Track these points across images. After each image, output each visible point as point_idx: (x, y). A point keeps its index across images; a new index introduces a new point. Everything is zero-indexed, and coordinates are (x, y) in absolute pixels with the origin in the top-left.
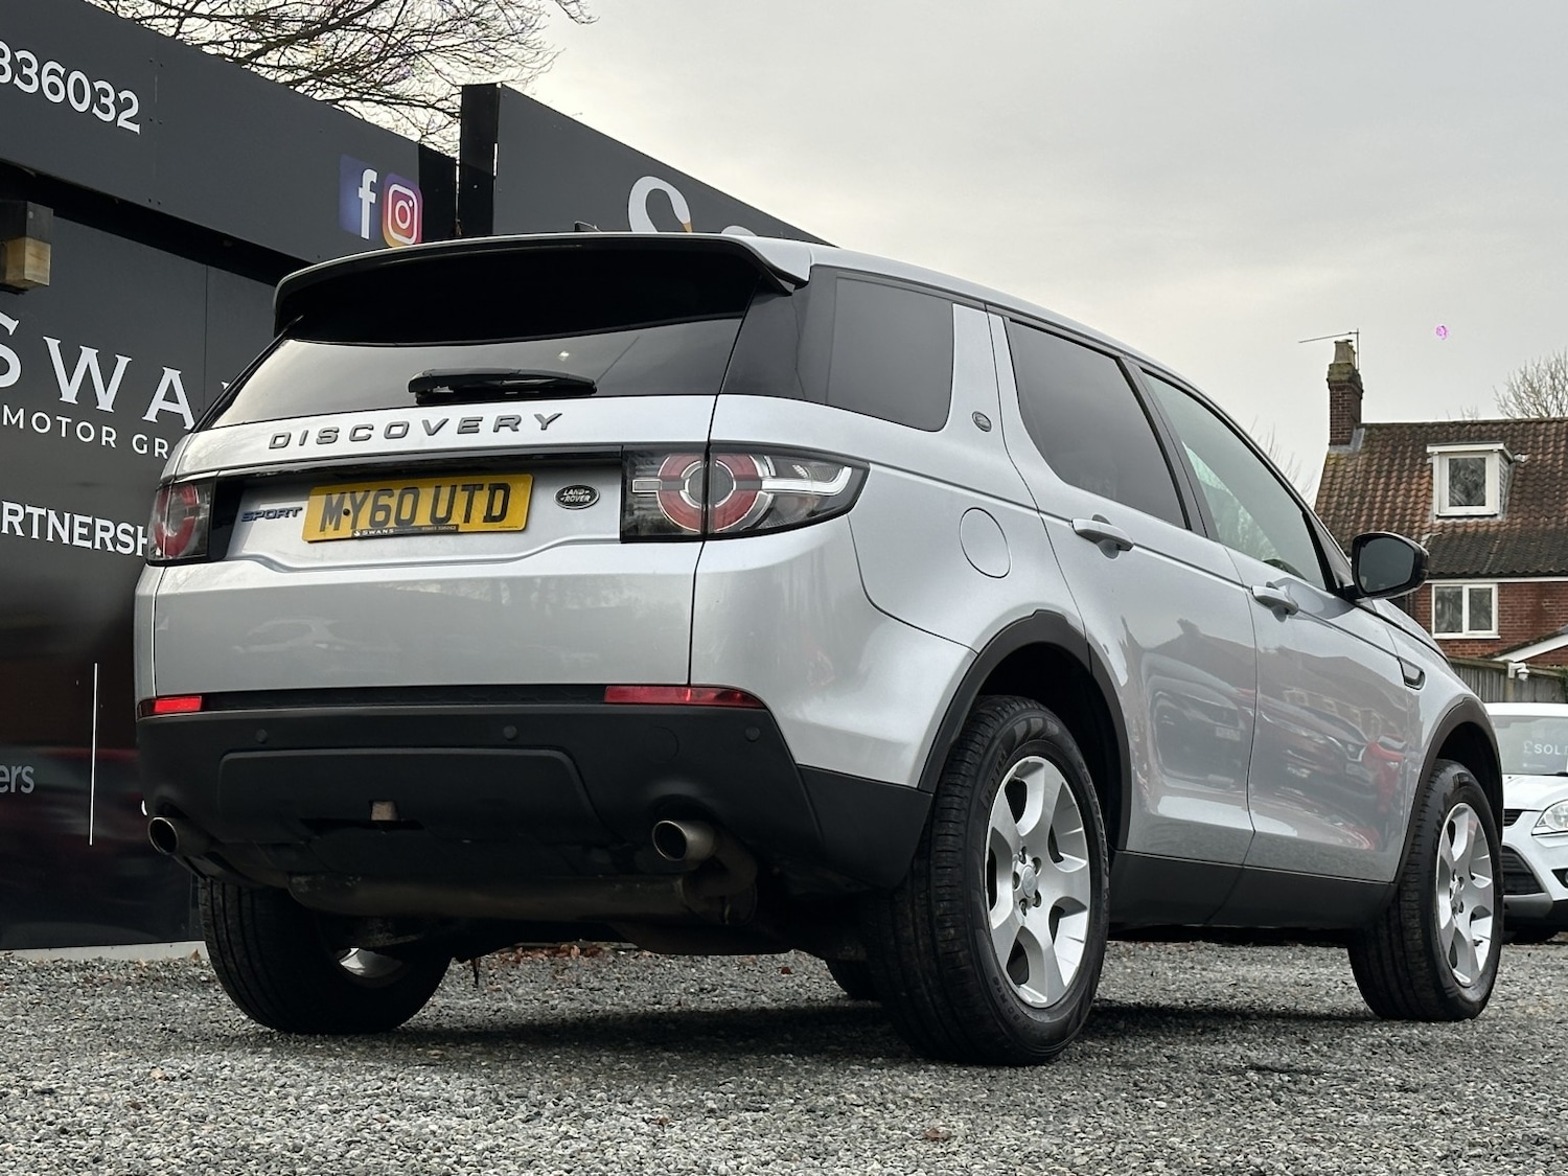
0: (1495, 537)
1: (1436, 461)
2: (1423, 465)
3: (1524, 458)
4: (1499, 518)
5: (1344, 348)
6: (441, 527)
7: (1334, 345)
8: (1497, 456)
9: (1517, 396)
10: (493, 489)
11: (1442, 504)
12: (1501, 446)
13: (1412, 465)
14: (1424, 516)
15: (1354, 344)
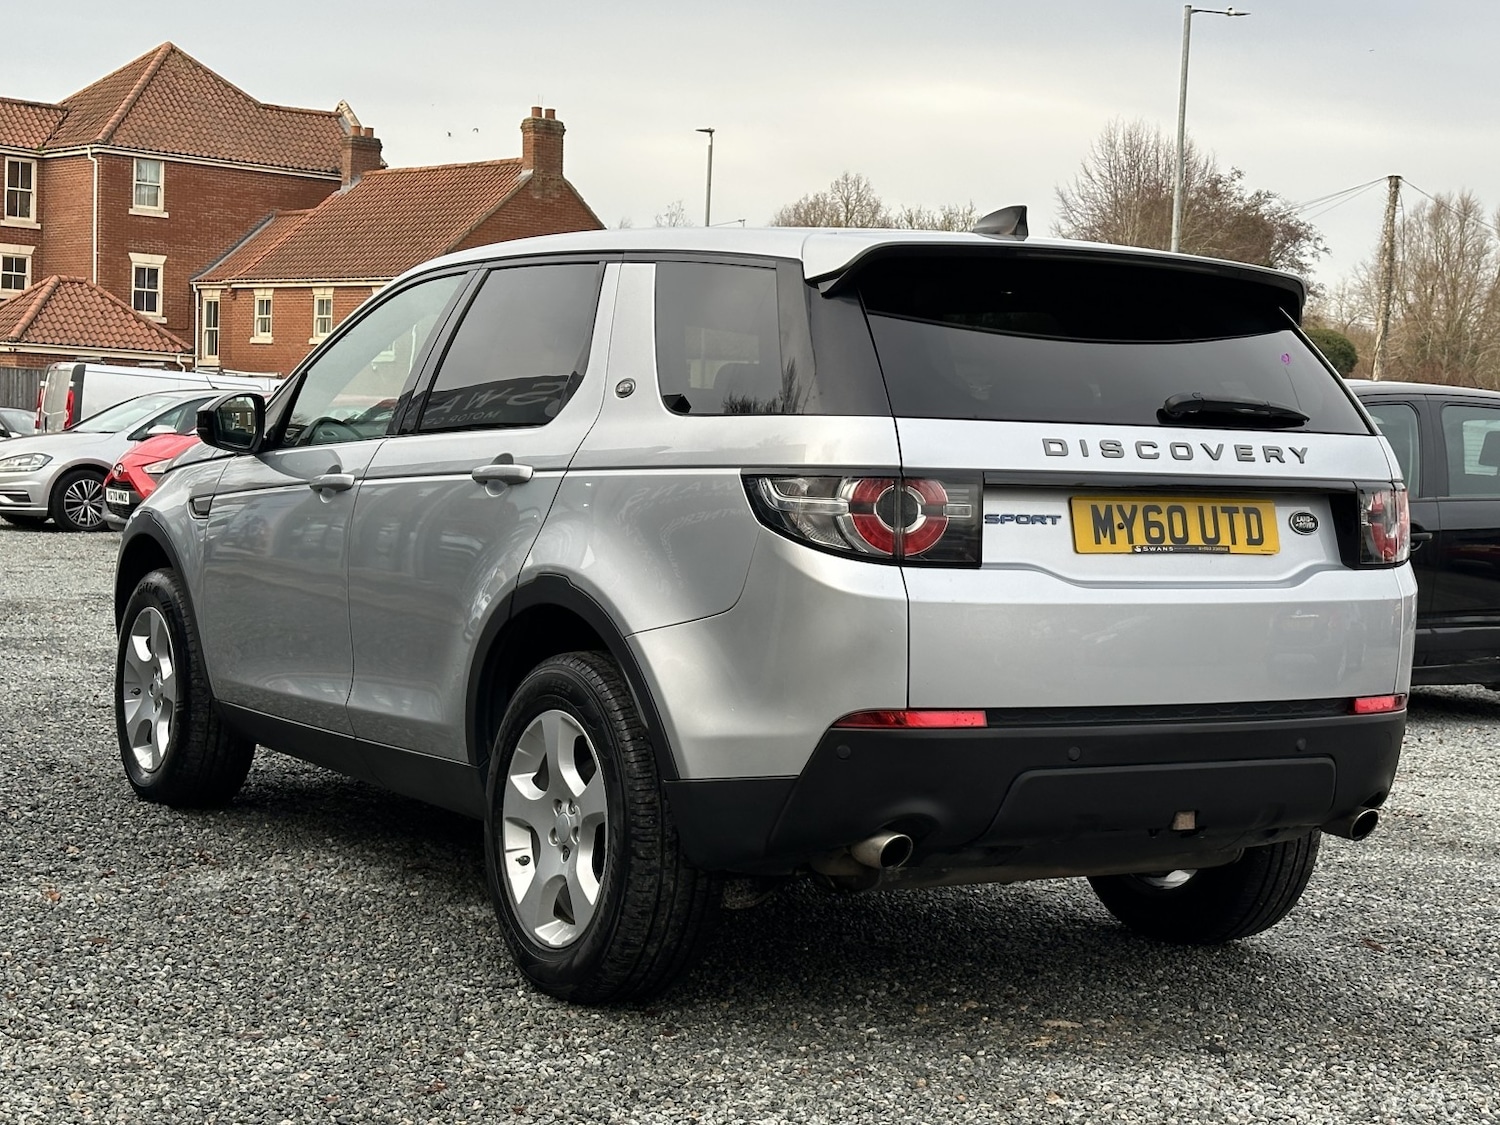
6: (1212, 546)
10: (1248, 512)
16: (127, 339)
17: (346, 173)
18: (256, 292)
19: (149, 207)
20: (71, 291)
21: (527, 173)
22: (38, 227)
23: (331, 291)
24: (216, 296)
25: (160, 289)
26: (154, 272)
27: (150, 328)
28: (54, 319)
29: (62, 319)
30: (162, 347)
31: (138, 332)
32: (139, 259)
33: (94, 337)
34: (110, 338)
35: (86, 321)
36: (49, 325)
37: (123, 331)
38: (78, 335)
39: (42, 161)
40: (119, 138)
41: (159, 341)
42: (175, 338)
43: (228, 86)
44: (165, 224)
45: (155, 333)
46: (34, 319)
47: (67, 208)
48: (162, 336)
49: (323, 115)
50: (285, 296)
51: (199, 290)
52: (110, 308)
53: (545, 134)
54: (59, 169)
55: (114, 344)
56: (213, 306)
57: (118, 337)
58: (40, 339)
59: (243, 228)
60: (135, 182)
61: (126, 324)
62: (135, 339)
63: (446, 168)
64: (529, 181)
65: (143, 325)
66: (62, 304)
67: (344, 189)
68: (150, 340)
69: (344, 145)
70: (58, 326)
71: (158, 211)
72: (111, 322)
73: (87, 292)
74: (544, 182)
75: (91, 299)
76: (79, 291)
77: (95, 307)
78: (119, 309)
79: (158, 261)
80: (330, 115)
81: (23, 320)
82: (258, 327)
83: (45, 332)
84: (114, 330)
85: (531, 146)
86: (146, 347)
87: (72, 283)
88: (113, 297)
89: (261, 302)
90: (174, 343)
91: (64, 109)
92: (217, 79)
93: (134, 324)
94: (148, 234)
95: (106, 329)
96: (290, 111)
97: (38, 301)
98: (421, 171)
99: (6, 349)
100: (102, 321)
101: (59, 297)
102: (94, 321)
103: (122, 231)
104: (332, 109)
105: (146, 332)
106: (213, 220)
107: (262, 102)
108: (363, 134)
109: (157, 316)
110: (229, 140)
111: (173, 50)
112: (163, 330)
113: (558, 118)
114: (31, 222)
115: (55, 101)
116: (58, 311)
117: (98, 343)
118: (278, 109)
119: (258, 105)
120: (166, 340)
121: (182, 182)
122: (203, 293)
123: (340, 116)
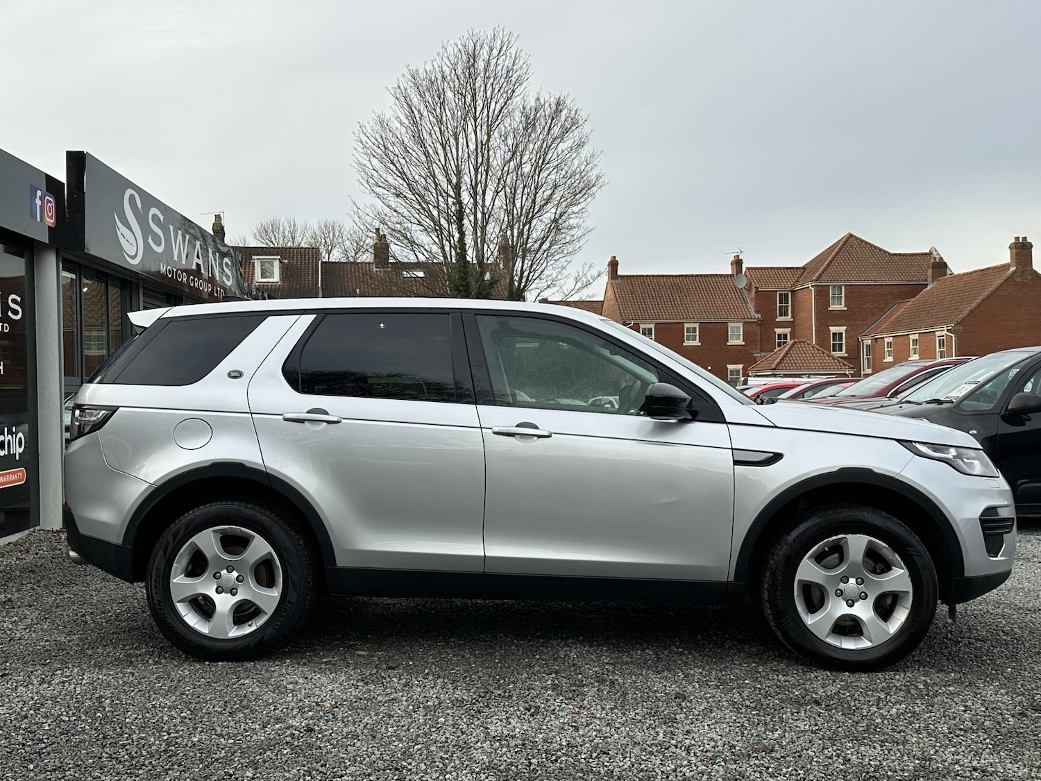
0: (279, 290)
1: (256, 261)
2: (250, 262)
3: (286, 261)
4: (279, 283)
5: (218, 217)
7: (214, 217)
8: (278, 261)
9: (259, 232)
11: (258, 277)
12: (279, 257)
13: (246, 262)
14: (252, 282)
15: (222, 216)
16: (823, 365)
17: (930, 279)
18: (885, 339)
19: (838, 306)
20: (799, 346)
21: (1013, 269)
22: (792, 320)
23: (917, 335)
24: (869, 342)
25: (844, 342)
26: (841, 334)
27: (834, 359)
28: (791, 358)
29: (794, 358)
30: (839, 367)
31: (829, 361)
32: (833, 329)
33: (808, 365)
34: (815, 365)
35: (805, 358)
36: (789, 362)
37: (821, 361)
38: (801, 365)
39: (793, 292)
40: (823, 278)
41: (838, 364)
42: (845, 362)
43: (876, 248)
44: (845, 313)
45: (836, 361)
46: (782, 359)
47: (803, 310)
48: (839, 362)
49: (923, 254)
50: (898, 339)
51: (862, 340)
52: (817, 352)
53: (1022, 249)
54: (800, 294)
55: (817, 368)
56: (868, 346)
57: (819, 364)
58: (784, 368)
59: (883, 310)
60: (831, 296)
61: (823, 358)
62: (827, 364)
63: (976, 271)
64: (1014, 272)
65: (831, 358)
66: (795, 352)
67: (929, 287)
68: (834, 364)
69: (928, 267)
70: (792, 362)
71: (842, 307)
72: (816, 358)
73: (806, 346)
74: (1022, 273)
75: (808, 349)
76: (803, 346)
77: (809, 352)
78: (820, 352)
79: (842, 329)
80: (926, 254)
81: (778, 360)
82: (886, 354)
83: (787, 365)
84: (817, 361)
85: (1014, 256)
86: (832, 367)
87: (800, 342)
88: (818, 347)
89: (888, 343)
90: (845, 365)
91: (804, 268)
92: (871, 245)
93: (827, 358)
94: (837, 318)
95: (814, 361)
96: (906, 255)
97: (784, 352)
98: (964, 274)
99: (770, 373)
100: (812, 358)
101: (794, 349)
102: (809, 358)
103: (826, 318)
104: (928, 251)
105: (832, 361)
106: (868, 308)
107: (892, 252)
108: (937, 261)
109: (843, 353)
110: (875, 272)
111: (851, 236)
112: (840, 359)
113: (1029, 240)
114: (789, 318)
115: (801, 266)
116: (793, 355)
117: (810, 368)
118: (900, 254)
119: (890, 254)
120: (841, 364)
121: (854, 294)
122: (864, 341)
123: (931, 253)
